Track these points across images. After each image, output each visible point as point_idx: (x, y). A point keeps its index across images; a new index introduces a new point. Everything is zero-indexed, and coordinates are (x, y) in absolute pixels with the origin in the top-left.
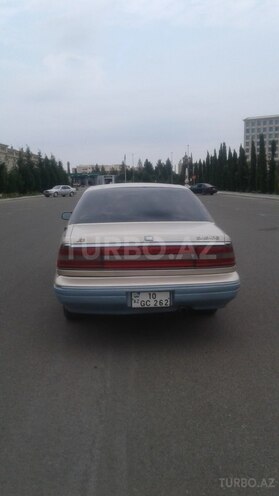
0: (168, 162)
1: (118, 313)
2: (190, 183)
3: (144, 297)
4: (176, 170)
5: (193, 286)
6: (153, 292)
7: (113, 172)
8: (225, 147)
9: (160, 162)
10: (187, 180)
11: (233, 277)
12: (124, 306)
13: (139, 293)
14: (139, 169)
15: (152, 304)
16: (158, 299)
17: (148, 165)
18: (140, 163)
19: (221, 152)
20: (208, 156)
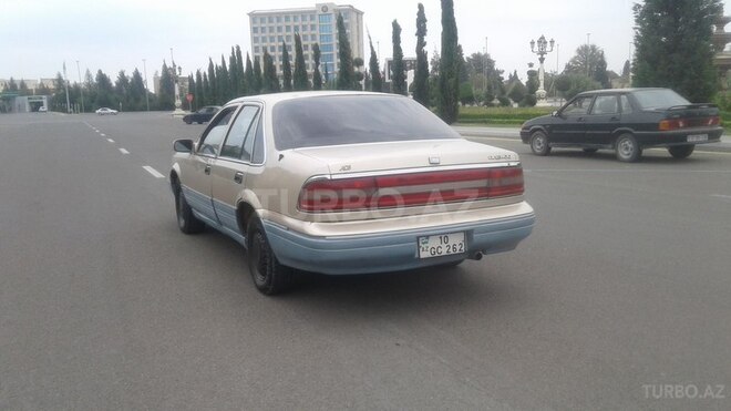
0: (137, 76)
1: (405, 267)
2: (185, 107)
3: (434, 243)
4: (151, 87)
5: (499, 220)
6: (444, 235)
7: (43, 90)
8: (239, 53)
9: (122, 74)
10: (178, 102)
11: (524, 208)
12: (410, 257)
13: (427, 237)
14: (89, 85)
15: (444, 251)
16: (451, 243)
17: (103, 79)
18: (88, 75)
19: (232, 59)
20: (211, 65)
